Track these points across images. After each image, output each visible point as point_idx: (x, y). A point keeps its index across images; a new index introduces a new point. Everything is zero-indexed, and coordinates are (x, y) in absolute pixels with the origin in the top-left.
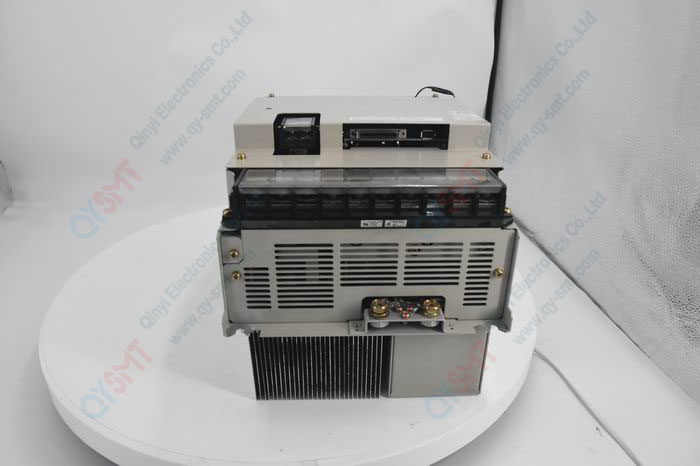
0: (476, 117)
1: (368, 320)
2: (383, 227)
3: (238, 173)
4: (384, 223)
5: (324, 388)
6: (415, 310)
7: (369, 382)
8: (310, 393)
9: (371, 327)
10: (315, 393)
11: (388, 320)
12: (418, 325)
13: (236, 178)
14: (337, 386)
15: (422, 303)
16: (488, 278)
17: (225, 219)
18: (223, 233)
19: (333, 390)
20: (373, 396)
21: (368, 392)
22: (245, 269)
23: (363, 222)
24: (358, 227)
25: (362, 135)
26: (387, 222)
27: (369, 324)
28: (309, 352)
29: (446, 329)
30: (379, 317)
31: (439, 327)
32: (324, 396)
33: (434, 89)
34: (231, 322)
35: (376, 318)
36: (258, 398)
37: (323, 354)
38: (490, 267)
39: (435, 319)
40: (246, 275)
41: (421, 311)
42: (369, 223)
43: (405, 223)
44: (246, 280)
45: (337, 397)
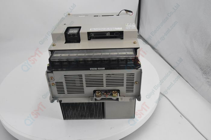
0: (134, 27)
1: (95, 97)
2: (97, 70)
3: (52, 52)
4: (97, 69)
5: (84, 116)
6: (110, 94)
7: (98, 115)
8: (80, 118)
9: (96, 100)
10: (82, 118)
11: (101, 98)
12: (111, 99)
13: (51, 53)
14: (88, 116)
15: (112, 92)
16: (133, 84)
17: (48, 68)
18: (47, 72)
19: (87, 117)
20: (100, 119)
21: (98, 117)
22: (56, 82)
23: (90, 69)
24: (90, 70)
25: (94, 35)
26: (98, 68)
27: (95, 99)
28: (78, 106)
29: (119, 100)
30: (98, 97)
31: (117, 99)
32: (85, 118)
33: (126, 10)
34: (53, 98)
35: (97, 97)
36: (64, 119)
37: (83, 107)
38: (134, 81)
39: (116, 97)
40: (56, 84)
41: (112, 95)
42: (93, 69)
43: (104, 68)
44: (56, 86)
45: (89, 119)
